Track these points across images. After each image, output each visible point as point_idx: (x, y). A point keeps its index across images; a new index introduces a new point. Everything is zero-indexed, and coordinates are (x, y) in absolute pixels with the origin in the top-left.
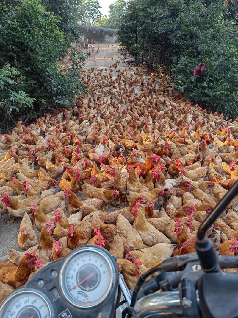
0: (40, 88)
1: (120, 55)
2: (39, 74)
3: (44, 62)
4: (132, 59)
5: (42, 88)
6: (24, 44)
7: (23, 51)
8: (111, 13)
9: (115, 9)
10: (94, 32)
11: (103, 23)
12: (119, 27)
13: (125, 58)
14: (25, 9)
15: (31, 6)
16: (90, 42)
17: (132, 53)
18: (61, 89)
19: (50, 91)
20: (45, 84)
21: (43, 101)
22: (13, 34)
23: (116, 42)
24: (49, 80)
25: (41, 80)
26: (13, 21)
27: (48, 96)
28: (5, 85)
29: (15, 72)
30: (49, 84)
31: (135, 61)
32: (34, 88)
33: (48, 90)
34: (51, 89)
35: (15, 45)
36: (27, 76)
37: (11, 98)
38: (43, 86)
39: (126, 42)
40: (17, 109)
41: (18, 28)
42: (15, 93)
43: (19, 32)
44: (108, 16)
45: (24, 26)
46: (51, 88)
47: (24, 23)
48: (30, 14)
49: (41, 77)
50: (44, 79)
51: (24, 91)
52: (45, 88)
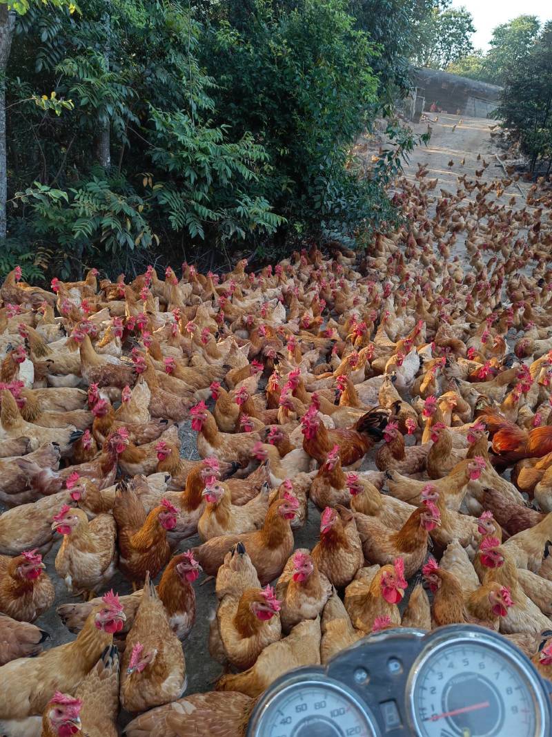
0: (299, 196)
1: (494, 148)
2: (304, 167)
4: (522, 160)
5: (304, 196)
6: (291, 95)
7: (285, 110)
8: (495, 47)
9: (508, 37)
10: (444, 86)
11: (468, 69)
12: (509, 83)
13: (505, 158)
14: (310, 20)
15: (324, 14)
17: (525, 149)
18: (343, 207)
19: (317, 206)
20: (310, 189)
21: (298, 227)
22: (271, 72)
23: (490, 116)
24: (321, 183)
25: (305, 179)
26: (279, 43)
27: (311, 217)
28: (231, 179)
29: (257, 152)
30: (321, 190)
31: (529, 167)
32: (286, 194)
33: (313, 203)
34: (322, 202)
35: (271, 97)
36: (277, 165)
37: (239, 209)
38: (306, 192)
39: (519, 121)
40: (243, 234)
41: (287, 59)
42: (248, 199)
43: (285, 67)
44: (485, 53)
45: (298, 56)
46: (322, 200)
47: (302, 49)
48: (318, 31)
49: (306, 172)
50: (313, 179)
51: (266, 198)
52: (309, 198)
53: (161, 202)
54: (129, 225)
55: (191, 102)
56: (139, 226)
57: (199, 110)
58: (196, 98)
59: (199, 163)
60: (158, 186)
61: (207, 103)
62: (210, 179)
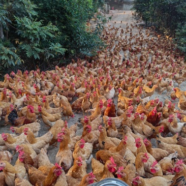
0: (71, 41)
1: (134, 20)
2: (72, 31)
3: (76, 22)
4: (143, 23)
6: (64, 8)
7: (62, 13)
10: (115, 1)
13: (137, 22)
16: (111, 9)
17: (144, 19)
18: (86, 43)
19: (78, 44)
20: (75, 39)
21: (72, 51)
23: (131, 10)
24: (78, 36)
27: (76, 48)
28: (47, 38)
29: (55, 29)
30: (78, 39)
31: (145, 24)
32: (67, 41)
33: (76, 43)
35: (57, 9)
36: (63, 32)
37: (50, 48)
38: (73, 40)
39: (140, 10)
40: (53, 56)
42: (53, 44)
46: (79, 42)
49: (73, 34)
50: (75, 35)
51: (59, 43)
52: (75, 42)
53: (23, 49)
54: (12, 58)
55: (29, 13)
56: (15, 57)
57: (32, 16)
58: (31, 12)
59: (34, 34)
60: (21, 43)
61: (35, 13)
62: (39, 39)
